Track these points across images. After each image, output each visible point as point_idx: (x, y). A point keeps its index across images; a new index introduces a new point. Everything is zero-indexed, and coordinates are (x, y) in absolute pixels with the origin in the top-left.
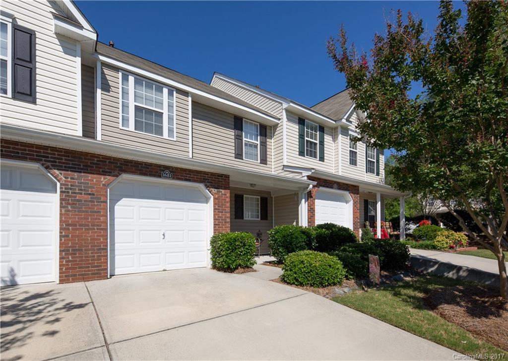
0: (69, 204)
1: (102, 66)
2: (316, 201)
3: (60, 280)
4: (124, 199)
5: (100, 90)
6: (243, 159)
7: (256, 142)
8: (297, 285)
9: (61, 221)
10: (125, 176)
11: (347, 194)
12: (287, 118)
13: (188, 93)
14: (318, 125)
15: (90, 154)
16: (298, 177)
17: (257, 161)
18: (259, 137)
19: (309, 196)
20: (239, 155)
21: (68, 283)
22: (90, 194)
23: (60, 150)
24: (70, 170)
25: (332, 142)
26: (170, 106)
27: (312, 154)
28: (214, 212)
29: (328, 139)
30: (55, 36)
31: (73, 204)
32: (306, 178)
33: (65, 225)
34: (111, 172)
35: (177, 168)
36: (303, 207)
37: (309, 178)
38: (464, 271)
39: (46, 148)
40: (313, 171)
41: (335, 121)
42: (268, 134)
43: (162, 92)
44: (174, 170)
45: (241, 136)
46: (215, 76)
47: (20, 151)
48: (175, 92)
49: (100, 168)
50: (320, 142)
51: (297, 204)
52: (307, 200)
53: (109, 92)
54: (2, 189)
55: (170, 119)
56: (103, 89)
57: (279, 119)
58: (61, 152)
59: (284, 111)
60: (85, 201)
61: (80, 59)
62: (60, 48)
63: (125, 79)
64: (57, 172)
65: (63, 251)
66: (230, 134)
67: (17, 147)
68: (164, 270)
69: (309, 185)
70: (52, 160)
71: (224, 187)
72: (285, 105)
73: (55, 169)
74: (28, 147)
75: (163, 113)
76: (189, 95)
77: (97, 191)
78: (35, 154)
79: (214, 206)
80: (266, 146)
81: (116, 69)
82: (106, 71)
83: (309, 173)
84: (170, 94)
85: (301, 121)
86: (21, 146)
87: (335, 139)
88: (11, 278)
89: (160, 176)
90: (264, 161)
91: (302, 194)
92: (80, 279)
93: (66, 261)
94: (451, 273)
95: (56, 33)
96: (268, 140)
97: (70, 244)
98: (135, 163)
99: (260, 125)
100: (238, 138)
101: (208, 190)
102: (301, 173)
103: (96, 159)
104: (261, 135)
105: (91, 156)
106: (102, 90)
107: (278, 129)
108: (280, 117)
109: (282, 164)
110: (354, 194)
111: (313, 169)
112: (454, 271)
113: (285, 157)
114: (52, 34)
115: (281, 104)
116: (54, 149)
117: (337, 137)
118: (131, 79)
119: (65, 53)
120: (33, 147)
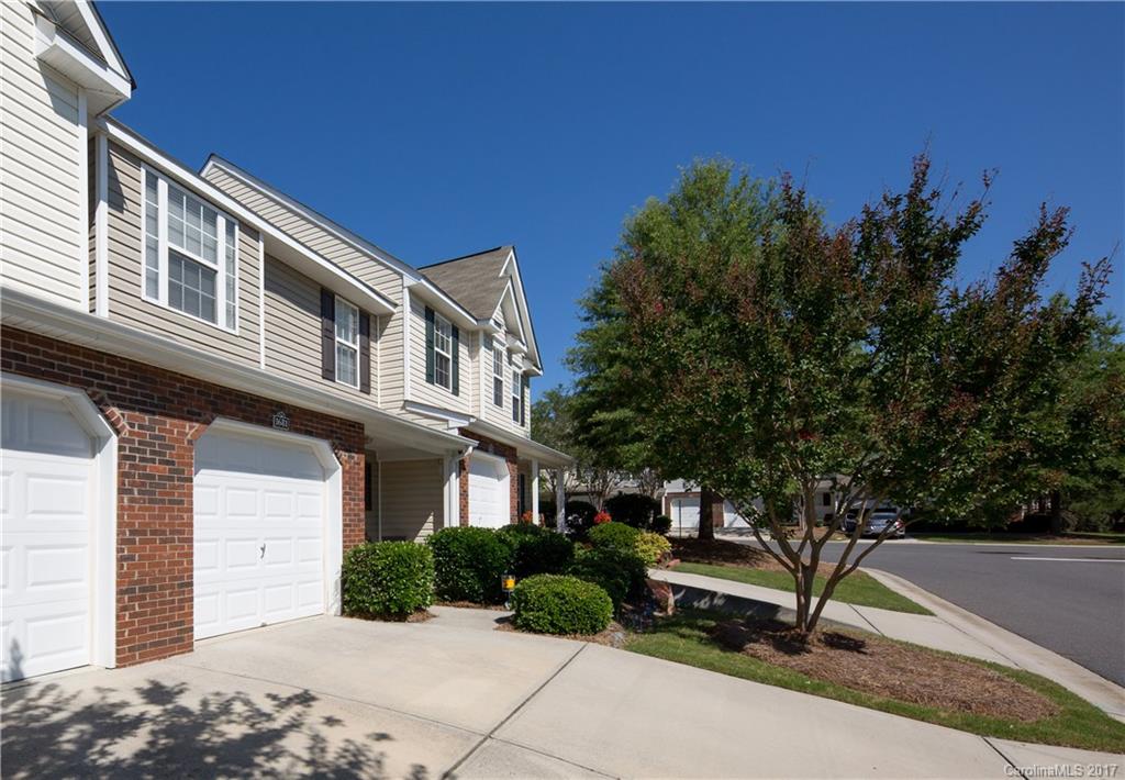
0: (133, 484)
1: (109, 148)
2: (470, 475)
3: (118, 660)
4: (202, 471)
5: (106, 205)
6: (334, 381)
7: (352, 346)
8: (553, 634)
9: (120, 525)
10: (220, 423)
11: (502, 464)
12: (411, 306)
13: (258, 233)
14: (450, 323)
15: (168, 374)
16: (440, 427)
17: (355, 384)
18: (358, 336)
19: (462, 468)
20: (328, 374)
21: (133, 664)
22: (167, 463)
23: (123, 362)
24: (137, 407)
25: (467, 358)
26: (230, 258)
27: (443, 381)
28: (344, 499)
29: (463, 350)
30: (36, 65)
31: (143, 484)
32: (455, 433)
33: (128, 533)
34: (199, 415)
35: (295, 408)
36: (453, 486)
37: (463, 431)
38: (720, 598)
39: (99, 355)
40: (472, 420)
41: (476, 320)
42: (372, 331)
43: (214, 223)
44: (291, 412)
45: (332, 332)
46: (211, 163)
47: (56, 362)
48: (237, 228)
49: (185, 404)
50: (453, 356)
51: (441, 482)
52: (459, 475)
53: (122, 212)
54: (4, 447)
55: (230, 286)
56: (111, 204)
57: (396, 305)
58: (124, 366)
59: (406, 290)
60: (161, 478)
61: (85, 130)
62: (46, 98)
63: (152, 185)
64: (117, 412)
65: (126, 592)
66: (314, 324)
67: (50, 351)
68: (264, 626)
69: (467, 446)
70: (110, 384)
71: (359, 449)
72: (409, 281)
73: (114, 406)
74: (71, 352)
75: (216, 272)
76: (261, 237)
77: (179, 456)
78: (82, 369)
79: (343, 488)
80: (369, 357)
81: (136, 159)
82: (118, 162)
83: (464, 424)
84: (230, 231)
85: (429, 313)
86: (59, 349)
87: (473, 353)
88: (13, 664)
89: (270, 424)
90: (366, 387)
91: (451, 462)
92: (153, 653)
93: (131, 616)
94: (703, 602)
95: (40, 60)
96: (372, 344)
97: (137, 575)
98: (237, 396)
99: (360, 311)
100: (328, 335)
101: (336, 454)
102: (447, 421)
103: (178, 385)
104: (361, 333)
105: (171, 378)
106: (109, 206)
107: (391, 324)
108: (397, 302)
109: (401, 397)
110: (512, 463)
111: (472, 416)
112: (707, 599)
113: (408, 384)
114: (31, 59)
115: (401, 276)
116: (113, 359)
117: (478, 351)
118: (163, 186)
119: (56, 112)
120: (101, 360)
